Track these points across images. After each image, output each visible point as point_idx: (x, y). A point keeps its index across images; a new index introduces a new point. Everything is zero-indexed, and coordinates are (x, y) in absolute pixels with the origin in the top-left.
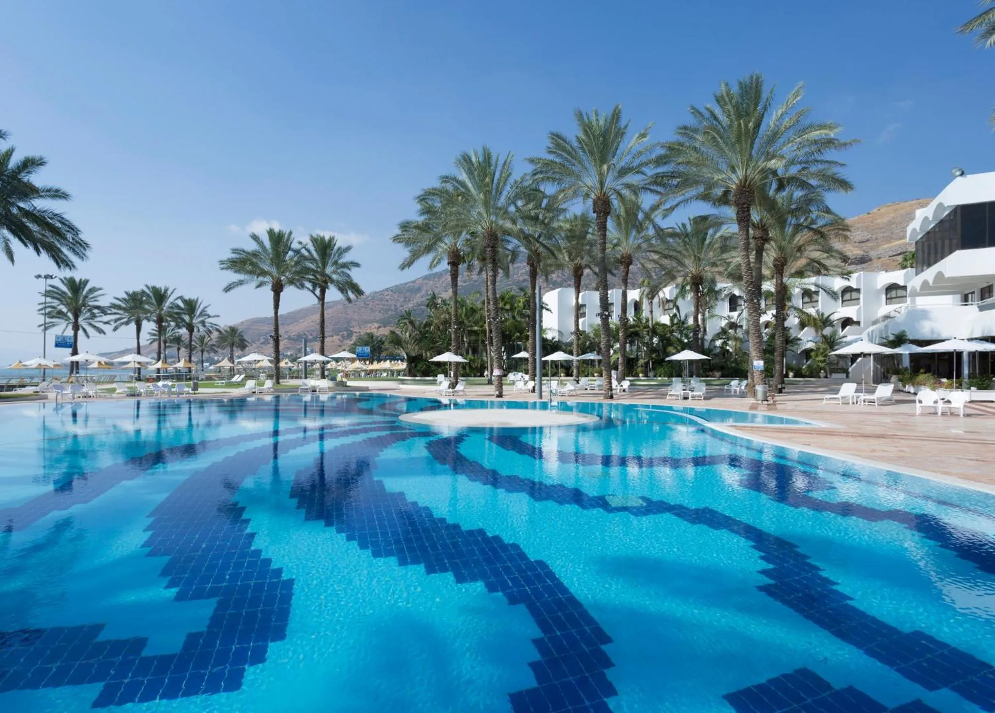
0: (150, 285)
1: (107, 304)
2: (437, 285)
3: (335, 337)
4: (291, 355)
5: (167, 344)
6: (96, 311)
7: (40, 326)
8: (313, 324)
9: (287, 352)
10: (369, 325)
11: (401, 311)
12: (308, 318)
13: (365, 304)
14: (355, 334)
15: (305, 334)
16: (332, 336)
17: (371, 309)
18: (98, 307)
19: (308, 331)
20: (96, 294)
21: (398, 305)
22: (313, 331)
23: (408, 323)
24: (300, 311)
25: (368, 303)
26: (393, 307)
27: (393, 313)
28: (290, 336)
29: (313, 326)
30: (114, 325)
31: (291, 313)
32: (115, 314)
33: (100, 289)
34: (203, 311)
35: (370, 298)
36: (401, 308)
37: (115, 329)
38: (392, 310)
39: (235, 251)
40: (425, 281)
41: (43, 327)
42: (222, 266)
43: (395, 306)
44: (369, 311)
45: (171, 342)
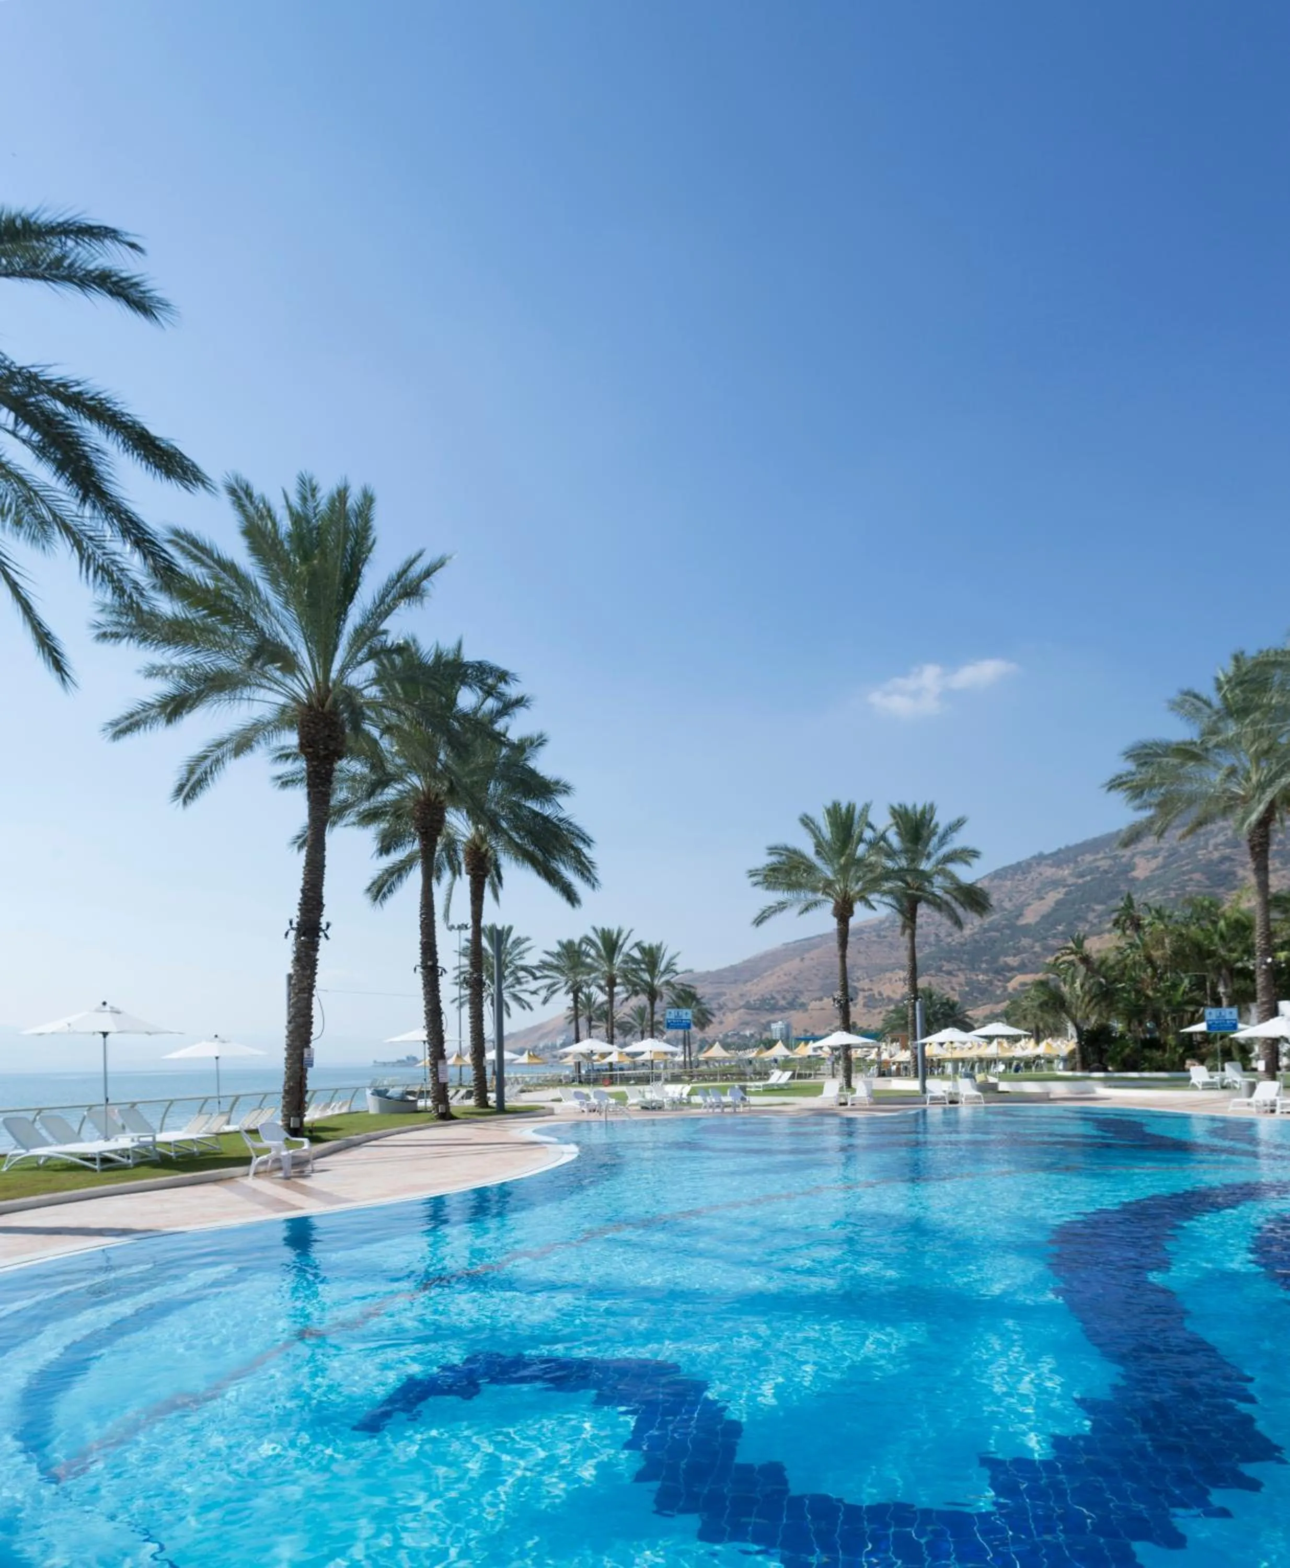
0: (599, 927)
1: (535, 963)
2: (1022, 888)
3: (826, 1000)
4: (752, 1035)
5: (593, 1023)
6: (521, 974)
7: (453, 1001)
8: (786, 978)
9: (744, 1029)
10: (888, 975)
11: (949, 944)
12: (777, 969)
13: (879, 936)
14: (861, 994)
15: (773, 998)
16: (821, 999)
17: (891, 944)
18: (524, 969)
19: (778, 992)
20: (523, 947)
21: (942, 935)
22: (788, 991)
23: (1077, 962)
24: (762, 958)
25: (883, 933)
26: (932, 939)
27: (933, 949)
28: (748, 1002)
29: (786, 982)
30: (543, 993)
31: (749, 961)
32: (546, 977)
33: (528, 939)
34: (670, 964)
35: (887, 924)
36: (949, 940)
37: (545, 1001)
38: (930, 945)
39: (773, 850)
40: (996, 882)
41: (457, 1003)
42: (755, 879)
43: (937, 935)
44: (887, 949)
45: (599, 1019)
